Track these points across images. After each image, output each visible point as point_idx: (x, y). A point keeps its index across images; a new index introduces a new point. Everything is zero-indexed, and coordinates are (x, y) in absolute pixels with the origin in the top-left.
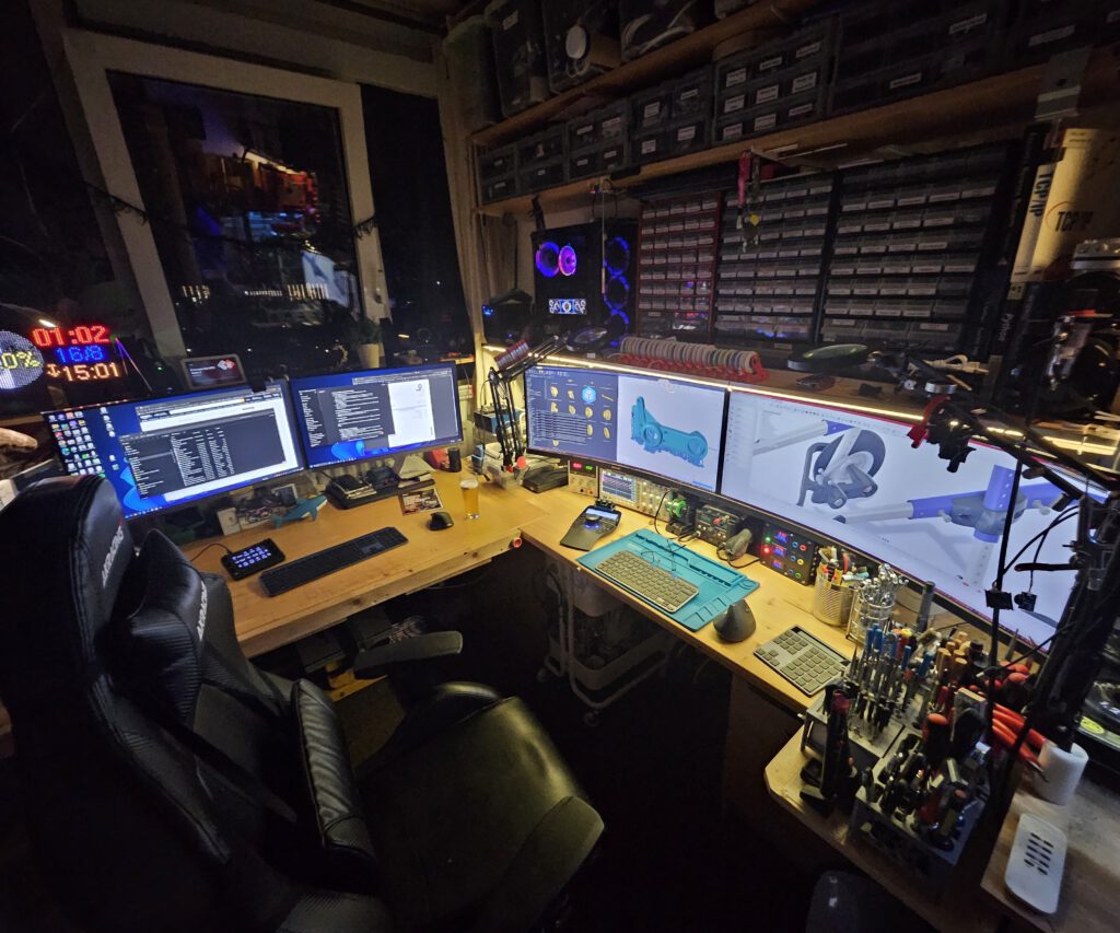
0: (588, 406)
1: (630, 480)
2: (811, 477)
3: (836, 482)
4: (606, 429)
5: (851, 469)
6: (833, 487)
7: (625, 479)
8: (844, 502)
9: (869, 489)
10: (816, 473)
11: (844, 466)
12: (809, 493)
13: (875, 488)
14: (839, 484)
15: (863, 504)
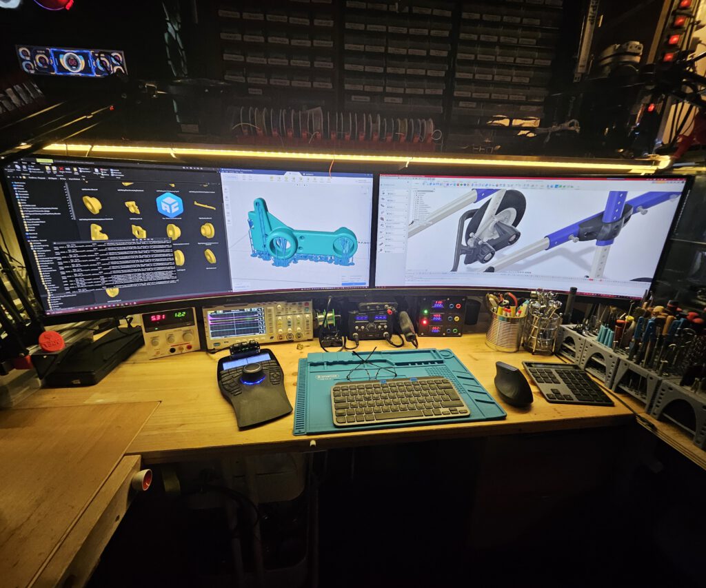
0: (172, 222)
1: (254, 309)
2: (464, 243)
3: (485, 240)
4: (208, 251)
5: (498, 226)
6: (483, 245)
7: (247, 310)
8: (493, 254)
9: (514, 237)
10: (468, 237)
11: (493, 224)
12: (463, 257)
13: (518, 235)
14: (488, 241)
15: (508, 251)
